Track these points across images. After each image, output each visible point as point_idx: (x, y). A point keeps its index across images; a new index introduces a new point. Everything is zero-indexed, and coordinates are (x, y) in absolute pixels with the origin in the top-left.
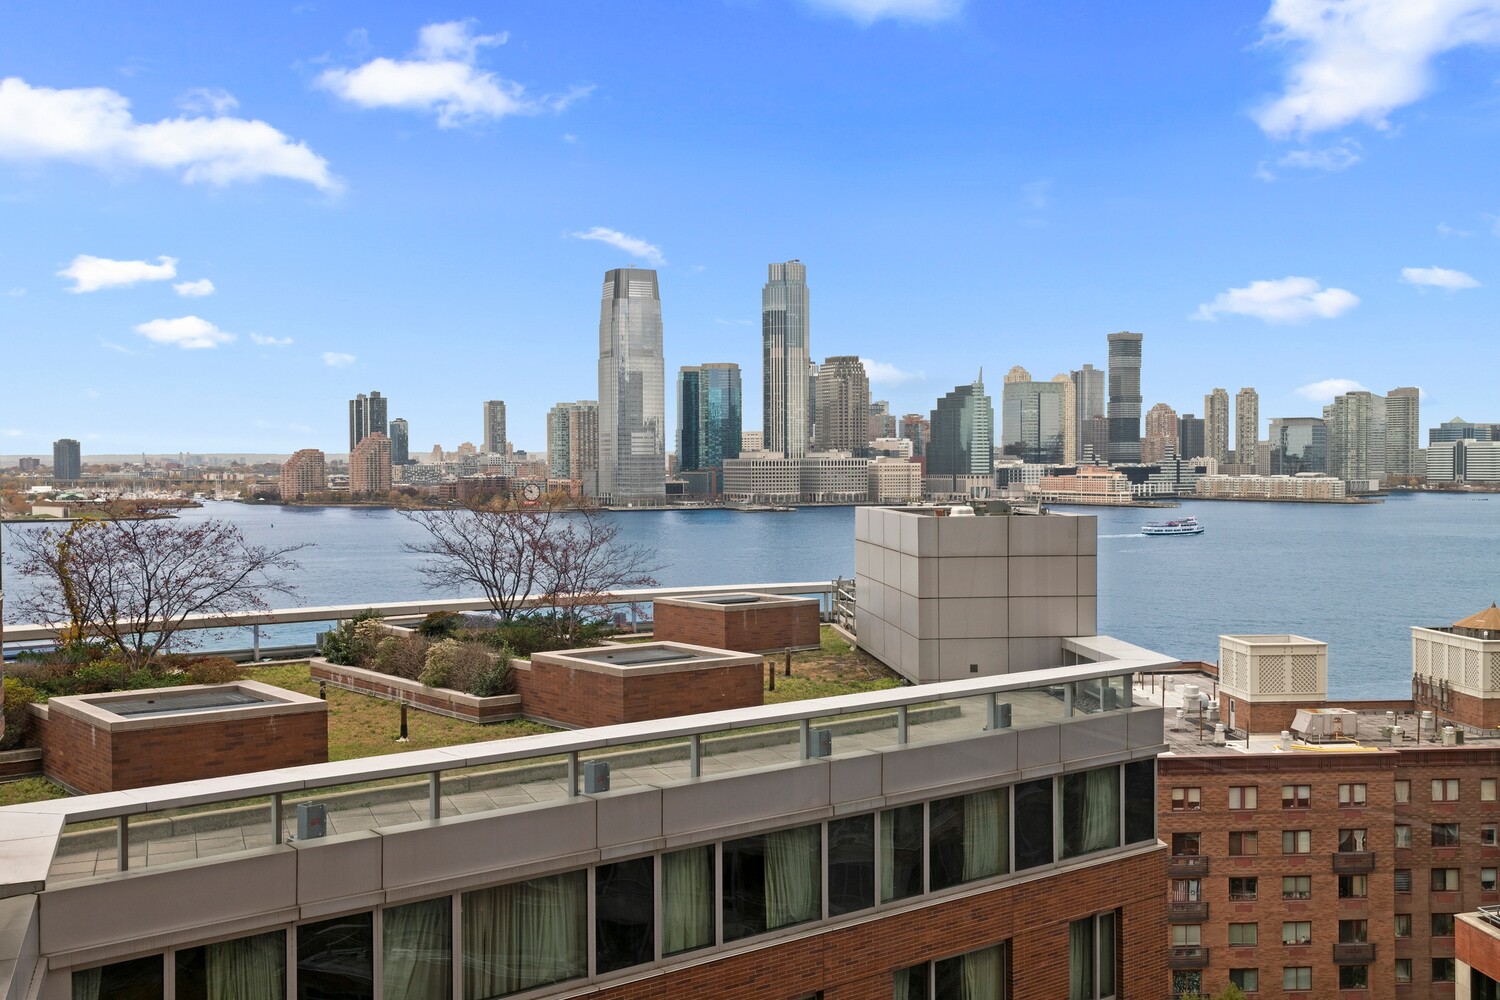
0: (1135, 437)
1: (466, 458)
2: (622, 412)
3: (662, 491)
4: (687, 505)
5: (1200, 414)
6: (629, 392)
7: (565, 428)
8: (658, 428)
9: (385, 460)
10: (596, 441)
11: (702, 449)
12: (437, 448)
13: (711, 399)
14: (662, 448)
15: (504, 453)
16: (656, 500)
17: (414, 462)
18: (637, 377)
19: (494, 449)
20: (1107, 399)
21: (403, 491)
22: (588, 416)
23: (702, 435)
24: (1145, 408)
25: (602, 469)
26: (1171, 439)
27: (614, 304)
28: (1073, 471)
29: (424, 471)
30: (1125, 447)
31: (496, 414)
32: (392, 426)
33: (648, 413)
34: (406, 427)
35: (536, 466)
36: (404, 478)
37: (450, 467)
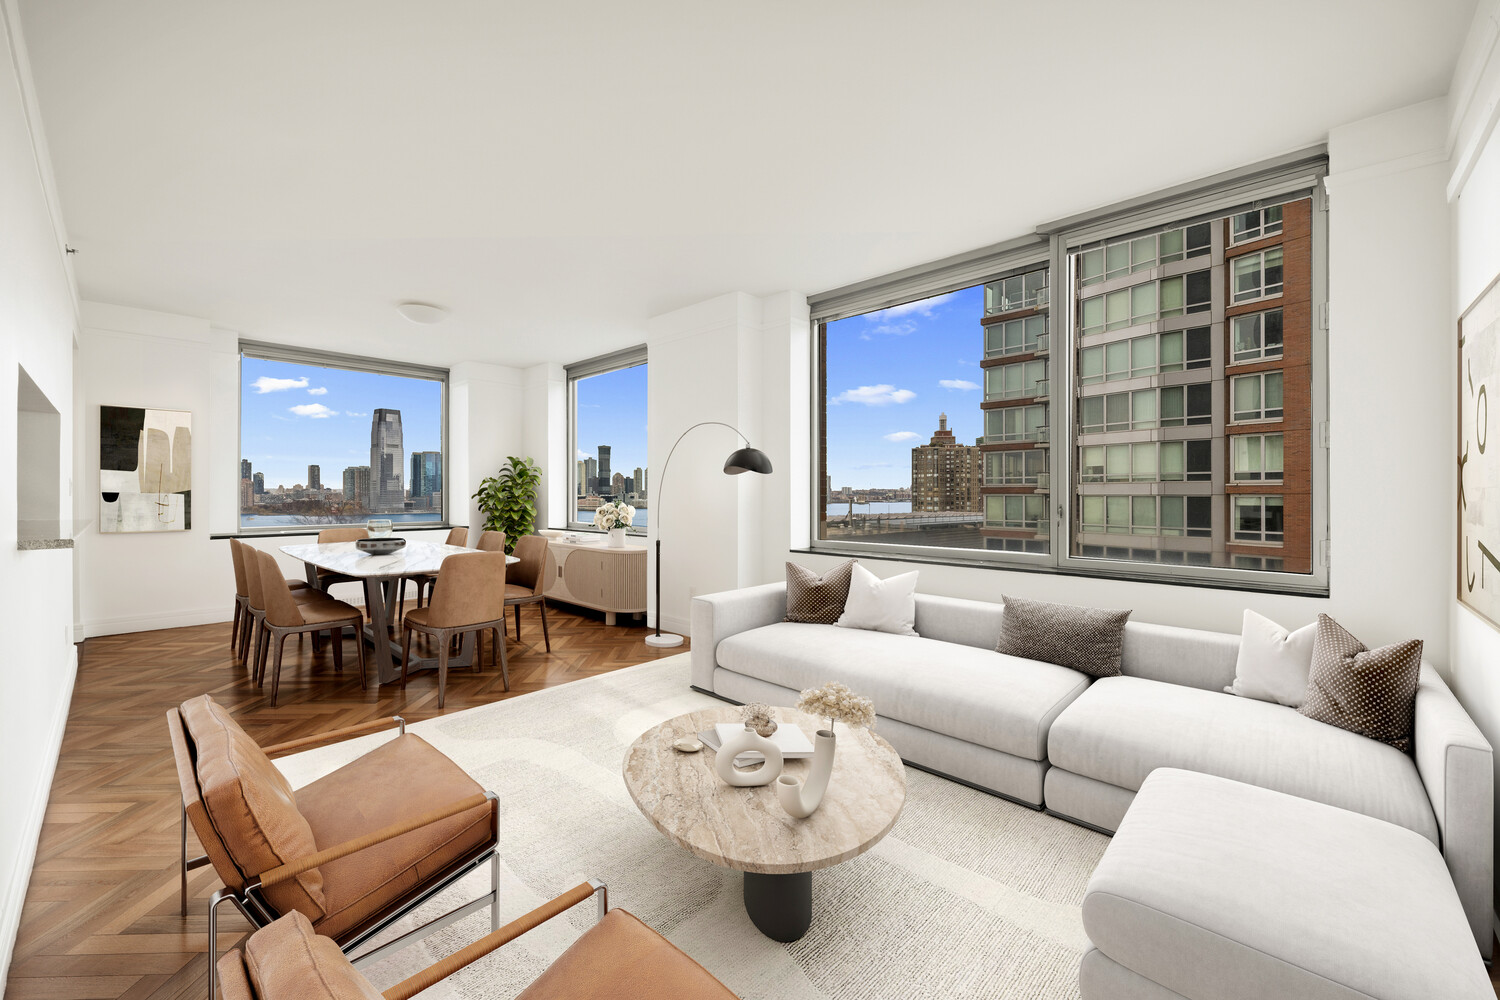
0: (608, 485)
1: (298, 491)
2: (383, 471)
3: (402, 506)
4: (415, 512)
5: (632, 477)
6: (385, 463)
7: (353, 478)
8: (401, 479)
9: (250, 492)
10: (368, 484)
11: (423, 488)
12: (281, 486)
13: (427, 466)
14: (403, 487)
15: (319, 489)
16: (400, 510)
17: (267, 493)
18: (390, 457)
19: (313, 487)
20: (598, 470)
21: (261, 507)
22: (363, 473)
23: (423, 482)
24: (612, 474)
25: (372, 497)
26: (622, 486)
27: (379, 424)
28: (584, 498)
29: (273, 497)
30: (604, 489)
31: (314, 472)
32: (254, 476)
33: (395, 472)
34: (262, 477)
35: (337, 495)
36: (261, 500)
37: (288, 496)
